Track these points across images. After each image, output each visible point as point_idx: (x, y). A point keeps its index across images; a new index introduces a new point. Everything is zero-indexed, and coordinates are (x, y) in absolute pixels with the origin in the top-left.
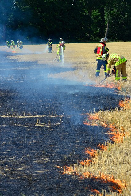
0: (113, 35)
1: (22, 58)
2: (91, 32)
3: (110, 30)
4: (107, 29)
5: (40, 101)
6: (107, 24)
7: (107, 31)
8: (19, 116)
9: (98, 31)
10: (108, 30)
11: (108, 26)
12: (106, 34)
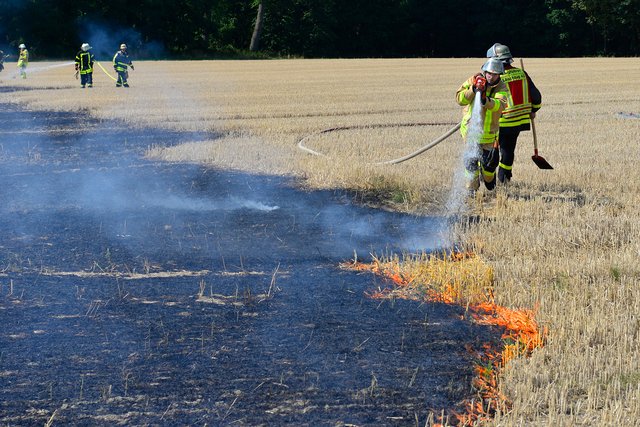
0: (275, 39)
1: (36, 101)
2: (212, 29)
3: (266, 23)
4: (258, 21)
5: (167, 227)
6: (257, 7)
7: (256, 27)
8: (130, 274)
9: (231, 25)
10: (260, 24)
11: (262, 14)
12: (254, 34)
